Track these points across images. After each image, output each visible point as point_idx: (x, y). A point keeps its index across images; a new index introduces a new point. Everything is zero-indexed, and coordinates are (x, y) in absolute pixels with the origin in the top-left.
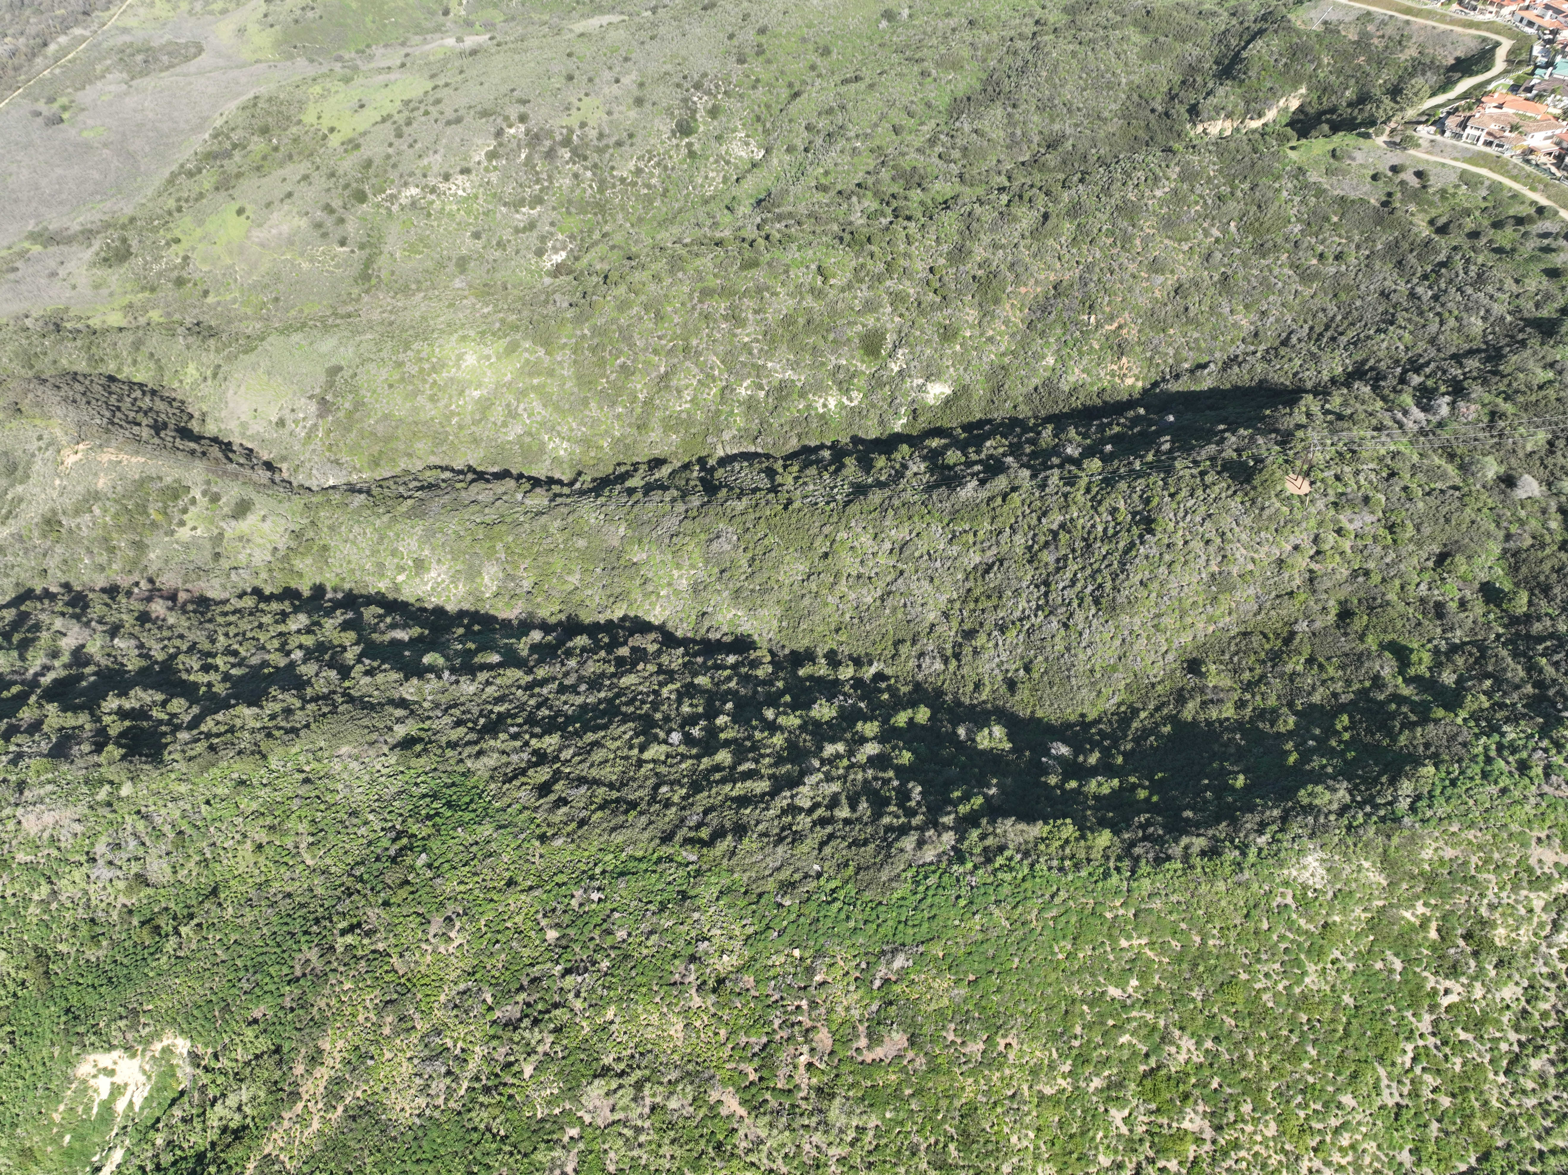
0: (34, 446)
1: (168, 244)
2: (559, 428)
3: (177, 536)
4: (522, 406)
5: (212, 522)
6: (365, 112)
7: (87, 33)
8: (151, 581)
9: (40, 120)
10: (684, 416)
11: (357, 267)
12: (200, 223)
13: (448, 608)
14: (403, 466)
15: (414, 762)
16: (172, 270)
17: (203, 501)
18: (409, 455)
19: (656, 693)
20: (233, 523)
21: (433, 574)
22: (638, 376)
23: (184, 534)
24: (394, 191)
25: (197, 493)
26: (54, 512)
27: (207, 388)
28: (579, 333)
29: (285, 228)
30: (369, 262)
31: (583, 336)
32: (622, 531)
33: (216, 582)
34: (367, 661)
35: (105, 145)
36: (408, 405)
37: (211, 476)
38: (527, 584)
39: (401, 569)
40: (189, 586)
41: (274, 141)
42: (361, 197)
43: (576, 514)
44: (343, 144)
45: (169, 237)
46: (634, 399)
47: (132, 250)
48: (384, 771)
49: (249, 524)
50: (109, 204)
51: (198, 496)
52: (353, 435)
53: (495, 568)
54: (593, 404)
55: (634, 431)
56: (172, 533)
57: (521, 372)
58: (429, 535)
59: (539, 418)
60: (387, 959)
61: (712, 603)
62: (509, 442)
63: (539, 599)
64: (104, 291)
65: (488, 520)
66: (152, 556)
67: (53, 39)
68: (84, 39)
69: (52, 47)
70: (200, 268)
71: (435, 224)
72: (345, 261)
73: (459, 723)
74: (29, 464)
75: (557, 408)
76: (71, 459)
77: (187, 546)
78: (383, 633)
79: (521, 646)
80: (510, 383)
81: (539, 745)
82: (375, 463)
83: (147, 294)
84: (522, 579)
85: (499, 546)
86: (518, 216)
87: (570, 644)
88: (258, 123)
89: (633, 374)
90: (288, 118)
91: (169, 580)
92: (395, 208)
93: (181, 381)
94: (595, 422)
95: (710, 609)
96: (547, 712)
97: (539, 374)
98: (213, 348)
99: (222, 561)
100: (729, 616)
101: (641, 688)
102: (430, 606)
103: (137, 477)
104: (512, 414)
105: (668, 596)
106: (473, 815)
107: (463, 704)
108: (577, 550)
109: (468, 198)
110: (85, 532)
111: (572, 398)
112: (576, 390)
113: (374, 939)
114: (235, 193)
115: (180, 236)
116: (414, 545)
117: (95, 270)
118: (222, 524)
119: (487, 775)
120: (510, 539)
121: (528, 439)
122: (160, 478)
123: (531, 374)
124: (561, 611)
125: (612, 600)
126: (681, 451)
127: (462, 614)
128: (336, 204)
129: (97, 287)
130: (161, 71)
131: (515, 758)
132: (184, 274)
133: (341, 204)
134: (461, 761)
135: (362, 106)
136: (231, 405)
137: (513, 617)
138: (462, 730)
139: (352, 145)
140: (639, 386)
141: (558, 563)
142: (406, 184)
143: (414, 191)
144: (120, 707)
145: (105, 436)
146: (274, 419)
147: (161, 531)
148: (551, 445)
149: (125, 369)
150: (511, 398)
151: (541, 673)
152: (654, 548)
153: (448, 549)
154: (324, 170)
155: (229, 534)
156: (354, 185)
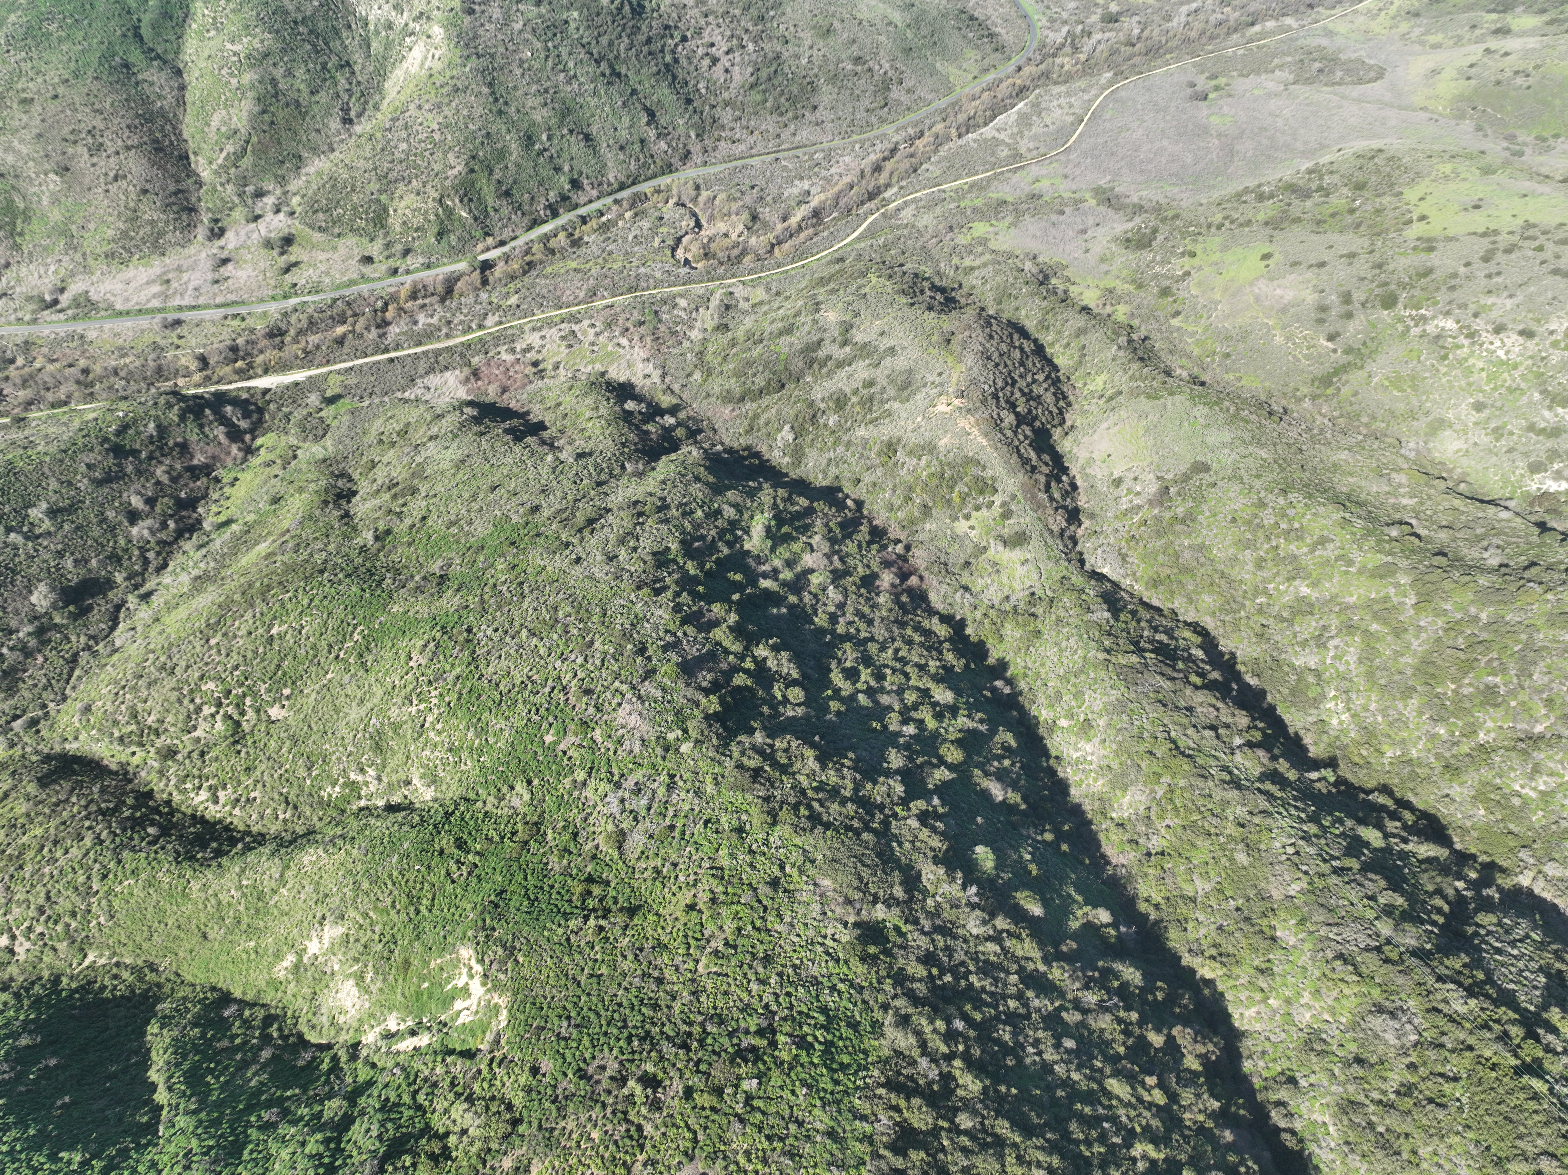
0: (931, 378)
1: (1183, 254)
2: (1354, 696)
3: (956, 524)
4: (1336, 642)
5: (987, 534)
6: (1477, 215)
7: (1295, 25)
8: (908, 548)
9: (1189, 91)
10: (1516, 801)
11: (1328, 368)
12: (1225, 248)
13: (1073, 791)
14: (1176, 605)
15: (854, 962)
16: (1168, 278)
17: (997, 510)
18: (1190, 600)
19: (1130, 1137)
20: (1000, 547)
21: (1089, 748)
22: (1499, 712)
23: (962, 526)
24: (1428, 314)
25: (998, 499)
26: (899, 440)
27: (1095, 406)
28: (1473, 610)
29: (1289, 295)
30: (1344, 369)
31: (1476, 619)
32: (1294, 889)
33: (944, 589)
34: (936, 801)
35: (1219, 135)
36: (1232, 551)
37: (1019, 495)
38: (1156, 843)
39: (1070, 716)
40: (926, 575)
41: (1358, 203)
42: (1389, 302)
43: (1269, 821)
44: (1418, 239)
45: (1189, 248)
46: (1471, 731)
47: (1154, 243)
48: (829, 942)
49: (1010, 557)
50: (1176, 190)
51: (997, 503)
52: (1159, 543)
53: (1143, 798)
54: (1414, 702)
55: (1438, 766)
56: (956, 519)
57: (1369, 605)
58: (1120, 707)
59: (1342, 668)
60: (637, 1150)
61: (1313, 1079)
62: (1291, 666)
63: (1151, 871)
64: (1104, 267)
65: (1182, 742)
66: (928, 526)
67: (1263, 21)
68: (1290, 28)
69: (1257, 28)
70: (1191, 289)
71: (1443, 370)
72: (1320, 355)
73: (928, 959)
74: (918, 389)
75: (1370, 676)
76: (942, 408)
77: (955, 538)
78: (987, 774)
79: (1079, 913)
80: (1348, 607)
81: (957, 1073)
82: (1155, 583)
83: (1132, 288)
84: (1156, 832)
85: (1166, 779)
86: (1547, 414)
87: (1118, 966)
88: (1359, 176)
89: (1496, 705)
90: (1392, 185)
91: (920, 558)
92: (1415, 331)
93: (1085, 384)
94: (1400, 722)
95: (1303, 1083)
96: (1007, 1037)
97: (1385, 622)
98: (1130, 373)
99: (966, 573)
100: (1317, 1117)
101: (1122, 1112)
102: (1061, 774)
103: (970, 454)
104: (1320, 641)
105: (1275, 1012)
106: (830, 1086)
107: (955, 937)
108: (1232, 860)
109: (1502, 363)
110: (903, 472)
111: (1397, 677)
112: (1409, 672)
113: (650, 1115)
114: (1278, 236)
115: (1199, 252)
116: (1098, 706)
117: (1113, 245)
118: (992, 541)
119: (886, 1052)
120: (1182, 783)
121: (1311, 679)
122: (984, 467)
123: (1376, 616)
124: (1157, 906)
125: (1213, 952)
126: (1475, 834)
127: (1077, 811)
128: (1358, 296)
129: (1103, 260)
130: (1326, 85)
131: (924, 1062)
132: (1175, 287)
133: (1363, 298)
134: (885, 1007)
135: (1476, 207)
136: (1095, 437)
137: (1114, 861)
138: (920, 971)
139: (1429, 245)
140: (1490, 724)
141: (1203, 850)
142: (1448, 313)
143: (1450, 324)
144: (765, 659)
145: (978, 404)
146: (1116, 475)
147: (949, 512)
148: (1330, 705)
149: (1057, 346)
150: (1334, 622)
151: (1057, 974)
152: (1308, 946)
153: (1120, 738)
154: (1376, 257)
155: (990, 553)
156: (1393, 287)
